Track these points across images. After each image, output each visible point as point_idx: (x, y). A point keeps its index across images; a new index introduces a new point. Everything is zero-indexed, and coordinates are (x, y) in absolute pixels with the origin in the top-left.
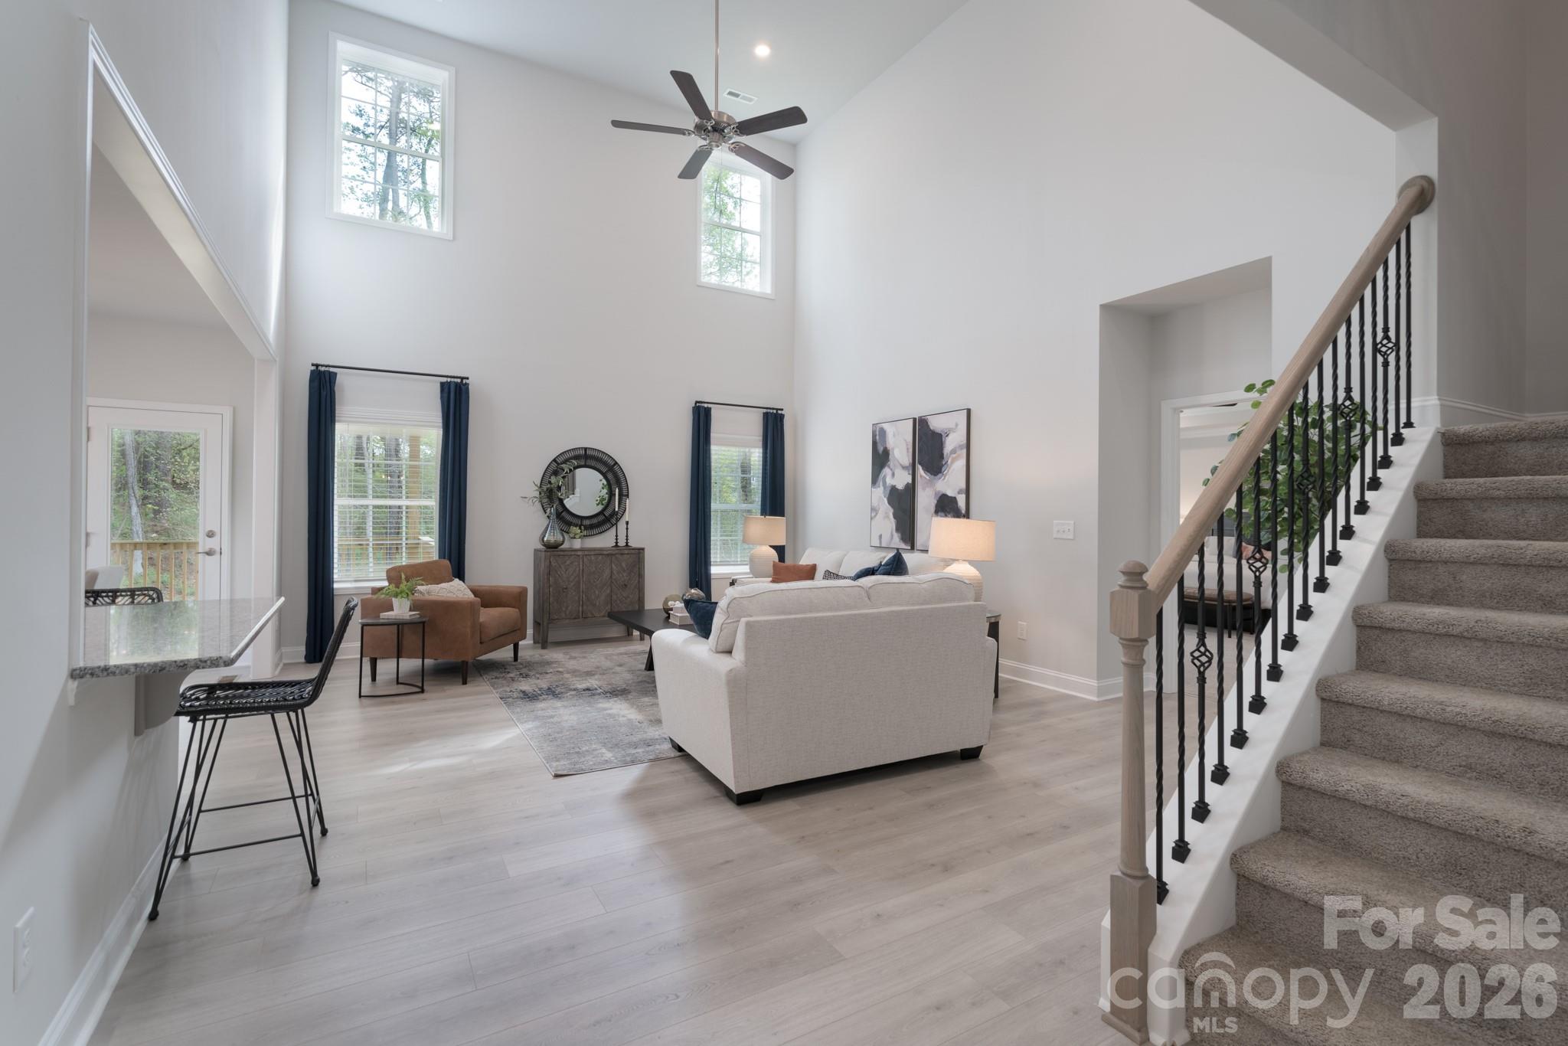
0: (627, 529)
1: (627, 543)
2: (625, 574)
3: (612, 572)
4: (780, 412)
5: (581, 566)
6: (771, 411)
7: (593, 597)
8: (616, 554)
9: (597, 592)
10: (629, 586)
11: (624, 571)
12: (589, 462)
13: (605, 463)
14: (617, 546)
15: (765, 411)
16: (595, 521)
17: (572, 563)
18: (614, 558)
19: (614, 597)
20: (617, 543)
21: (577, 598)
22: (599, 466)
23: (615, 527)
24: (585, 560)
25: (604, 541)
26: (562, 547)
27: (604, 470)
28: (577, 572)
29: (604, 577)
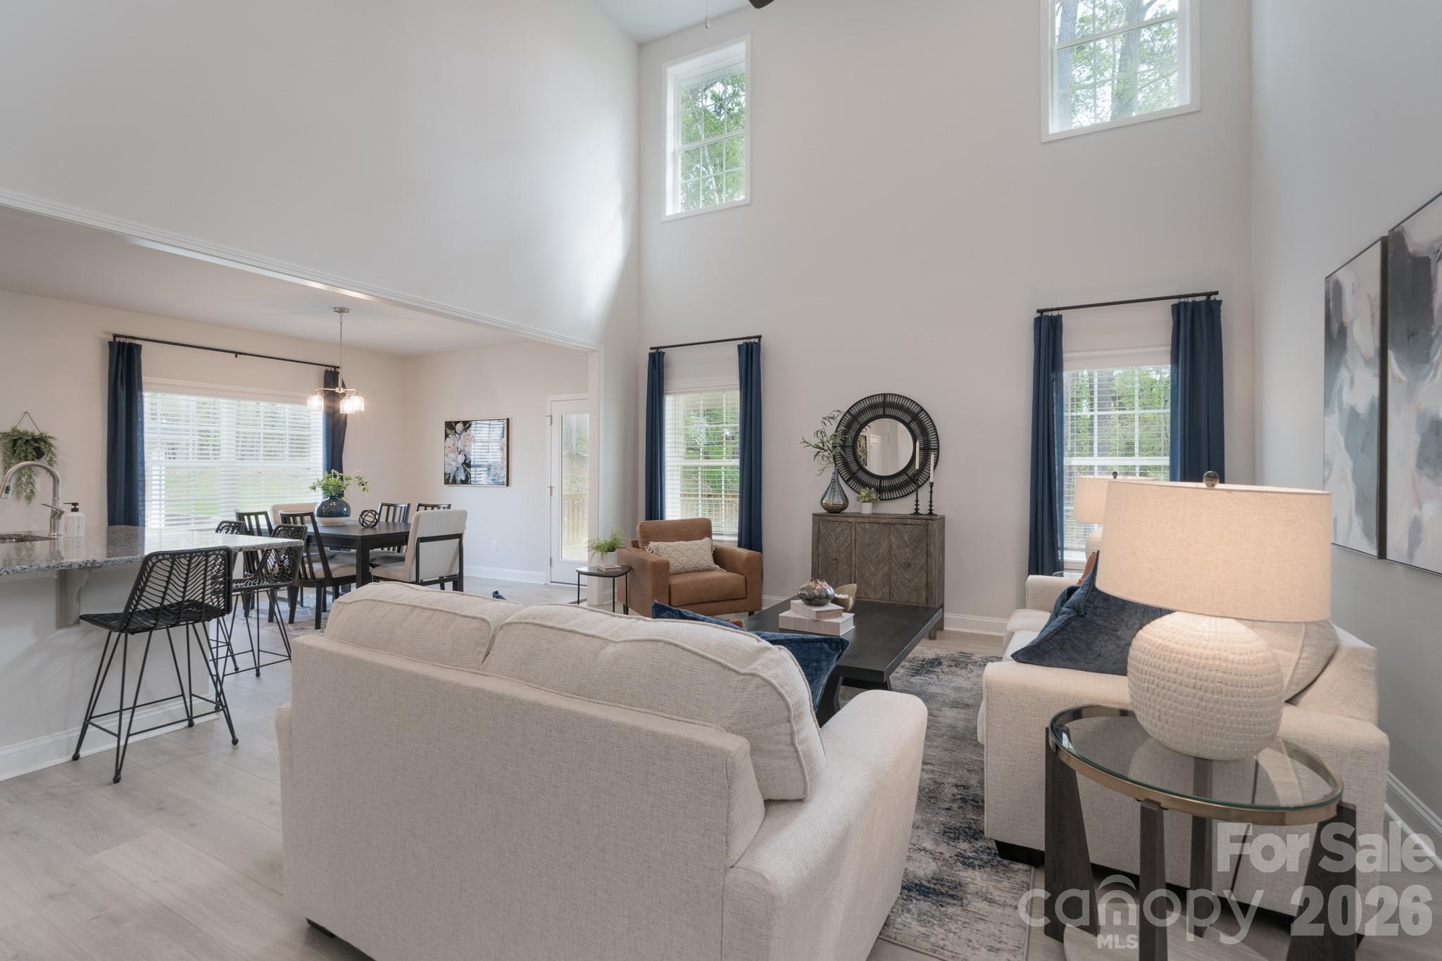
0: (931, 492)
1: (931, 510)
2: (907, 550)
3: (891, 546)
4: (1212, 298)
5: (853, 535)
6: (1186, 300)
7: (867, 574)
8: (896, 524)
9: (872, 569)
10: (912, 567)
11: (907, 546)
12: (890, 411)
13: (907, 411)
14: (917, 513)
15: (1176, 301)
16: (896, 481)
17: (843, 531)
18: (893, 528)
19: (894, 577)
20: (917, 509)
21: (848, 573)
22: (900, 414)
23: (915, 493)
24: (858, 528)
25: (902, 507)
26: (846, 511)
27: (908, 419)
28: (849, 542)
29: (882, 551)
